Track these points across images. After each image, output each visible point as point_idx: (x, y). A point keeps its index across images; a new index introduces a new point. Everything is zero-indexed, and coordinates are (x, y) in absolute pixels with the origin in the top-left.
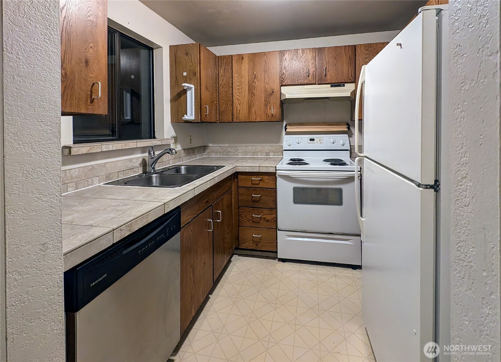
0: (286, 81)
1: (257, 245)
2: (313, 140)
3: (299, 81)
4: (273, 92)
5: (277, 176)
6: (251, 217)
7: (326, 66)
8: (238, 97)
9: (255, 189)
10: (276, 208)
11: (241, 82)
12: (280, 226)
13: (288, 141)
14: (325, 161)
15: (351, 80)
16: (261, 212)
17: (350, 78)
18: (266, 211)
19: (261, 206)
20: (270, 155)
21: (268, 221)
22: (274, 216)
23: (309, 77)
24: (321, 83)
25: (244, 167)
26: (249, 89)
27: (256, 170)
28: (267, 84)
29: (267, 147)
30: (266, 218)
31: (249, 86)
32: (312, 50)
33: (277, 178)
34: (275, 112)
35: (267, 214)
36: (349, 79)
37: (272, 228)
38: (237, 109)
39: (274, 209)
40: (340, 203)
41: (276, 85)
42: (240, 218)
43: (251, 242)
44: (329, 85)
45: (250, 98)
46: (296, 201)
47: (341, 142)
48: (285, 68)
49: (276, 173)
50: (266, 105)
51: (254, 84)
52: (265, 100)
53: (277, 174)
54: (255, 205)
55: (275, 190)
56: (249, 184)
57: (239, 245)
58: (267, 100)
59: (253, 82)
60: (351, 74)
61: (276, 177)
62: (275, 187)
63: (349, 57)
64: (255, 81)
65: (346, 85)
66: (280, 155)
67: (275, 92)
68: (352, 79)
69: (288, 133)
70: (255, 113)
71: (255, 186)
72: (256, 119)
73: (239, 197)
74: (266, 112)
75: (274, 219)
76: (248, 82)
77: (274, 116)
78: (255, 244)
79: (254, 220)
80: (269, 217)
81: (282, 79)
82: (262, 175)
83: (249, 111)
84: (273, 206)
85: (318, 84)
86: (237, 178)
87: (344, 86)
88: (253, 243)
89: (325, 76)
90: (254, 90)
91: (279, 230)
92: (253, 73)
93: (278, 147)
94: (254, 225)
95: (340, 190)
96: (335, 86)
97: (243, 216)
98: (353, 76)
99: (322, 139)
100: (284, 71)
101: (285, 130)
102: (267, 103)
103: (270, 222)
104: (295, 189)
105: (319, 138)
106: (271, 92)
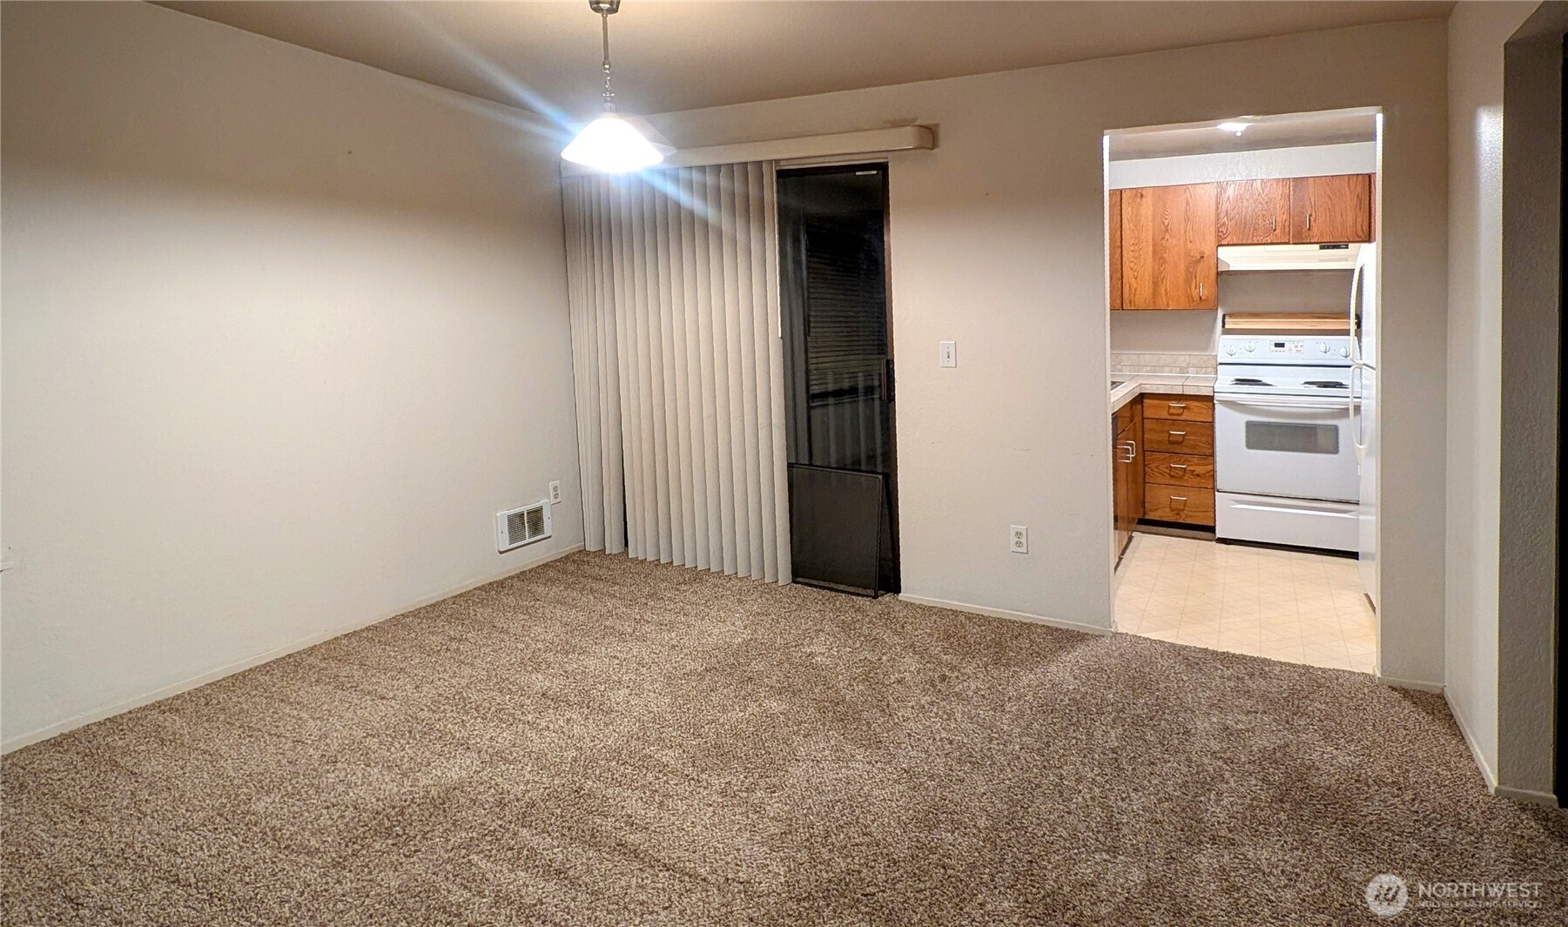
0: (1229, 238)
1: (1178, 514)
2: (1282, 345)
3: (1255, 238)
4: (1203, 257)
5: (1215, 402)
6: (1167, 468)
7: (1309, 212)
8: (1132, 265)
9: (1175, 423)
10: (1213, 455)
11: (1138, 238)
12: (1219, 485)
13: (1226, 346)
14: (1306, 383)
15: (1360, 237)
16: (1186, 460)
17: (1360, 234)
18: (1195, 460)
19: (1185, 450)
20: (1188, 373)
21: (1198, 475)
22: (1210, 467)
23: (1275, 230)
24: (1299, 240)
25: (1155, 386)
26: (1154, 252)
27: (1179, 391)
28: (1191, 242)
29: (1182, 358)
30: (1194, 471)
31: (1154, 246)
32: (1283, 182)
33: (1216, 406)
34: (1206, 292)
35: (1198, 465)
36: (1358, 236)
37: (1206, 488)
38: (1130, 287)
39: (1210, 456)
40: (1336, 451)
41: (1207, 246)
42: (1146, 469)
43: (1168, 510)
44: (1317, 246)
45: (1156, 267)
46: (1251, 444)
47: (1343, 352)
48: (1227, 214)
49: (1213, 397)
50: (1188, 281)
51: (1164, 242)
52: (1187, 271)
53: (1216, 398)
54: (1174, 448)
55: (1211, 425)
56: (1164, 414)
57: (1145, 513)
58: (1191, 270)
59: (1163, 238)
60: (1362, 226)
61: (1214, 404)
62: (1211, 420)
63: (1358, 196)
64: (1167, 236)
65: (1350, 245)
66: (1211, 373)
67: (1207, 257)
68: (1363, 236)
69: (1226, 332)
70: (1166, 294)
71: (1175, 418)
72: (1168, 304)
73: (1145, 436)
74: (1189, 292)
75: (1209, 472)
76: (1153, 239)
77: (1204, 300)
78: (1175, 512)
79: (1172, 474)
80: (1199, 470)
81: (1220, 234)
82: (1187, 400)
83: (1154, 290)
84: (1209, 452)
85: (1294, 244)
86: (1142, 402)
87: (1347, 247)
88: (1172, 511)
89: (1309, 229)
90: (1165, 252)
91: (1218, 491)
92: (1164, 223)
93: (1206, 358)
94: (1172, 482)
95: (1336, 429)
96: (1328, 247)
97: (1153, 466)
98: (1364, 228)
99: (1301, 343)
100: (1225, 219)
101: (1223, 326)
102: (1190, 276)
103: (1203, 478)
104: (1249, 425)
105: (1294, 342)
106: (1198, 257)
